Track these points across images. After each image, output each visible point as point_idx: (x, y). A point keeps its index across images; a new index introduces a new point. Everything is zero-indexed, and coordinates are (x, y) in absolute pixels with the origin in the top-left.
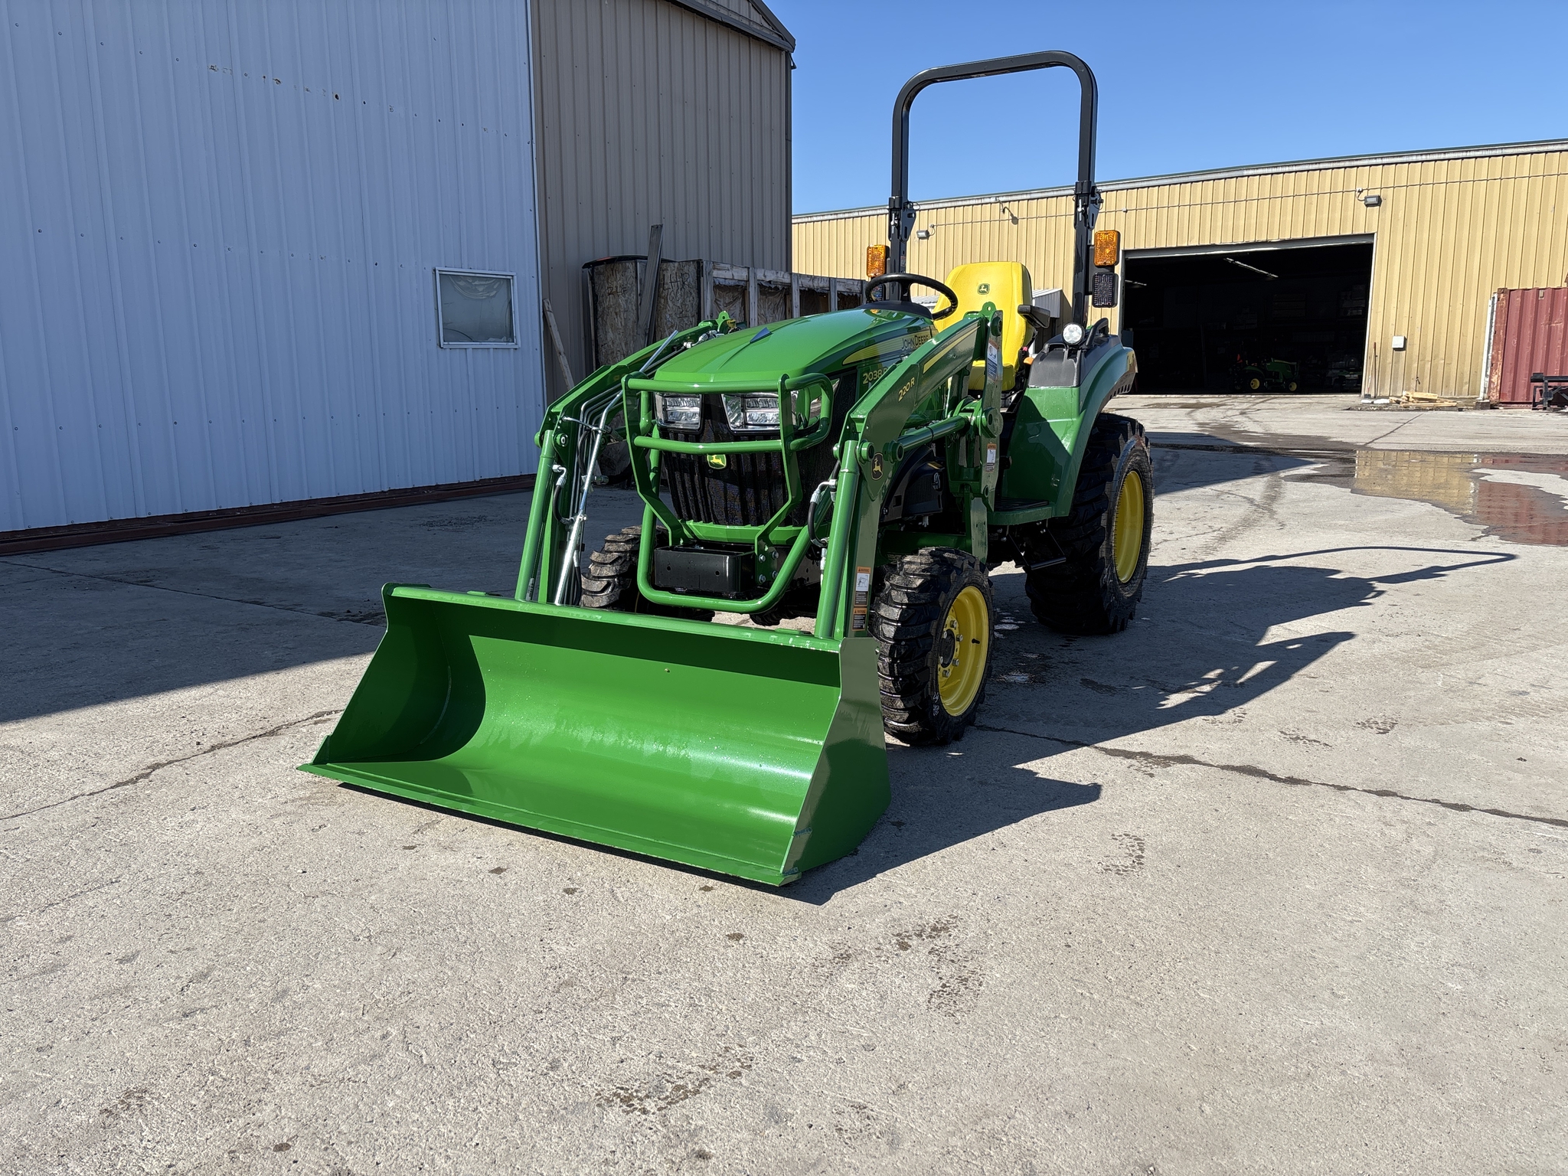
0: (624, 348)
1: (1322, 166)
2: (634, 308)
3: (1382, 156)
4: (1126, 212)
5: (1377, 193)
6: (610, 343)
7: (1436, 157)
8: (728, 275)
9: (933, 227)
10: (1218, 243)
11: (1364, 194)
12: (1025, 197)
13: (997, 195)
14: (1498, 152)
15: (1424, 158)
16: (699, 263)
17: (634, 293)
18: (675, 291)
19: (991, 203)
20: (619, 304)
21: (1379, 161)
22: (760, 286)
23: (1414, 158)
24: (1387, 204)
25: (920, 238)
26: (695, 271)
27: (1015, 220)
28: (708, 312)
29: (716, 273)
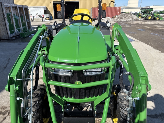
8: (7, 5)
16: (1, 3)
28: (4, 11)
29: (4, 5)
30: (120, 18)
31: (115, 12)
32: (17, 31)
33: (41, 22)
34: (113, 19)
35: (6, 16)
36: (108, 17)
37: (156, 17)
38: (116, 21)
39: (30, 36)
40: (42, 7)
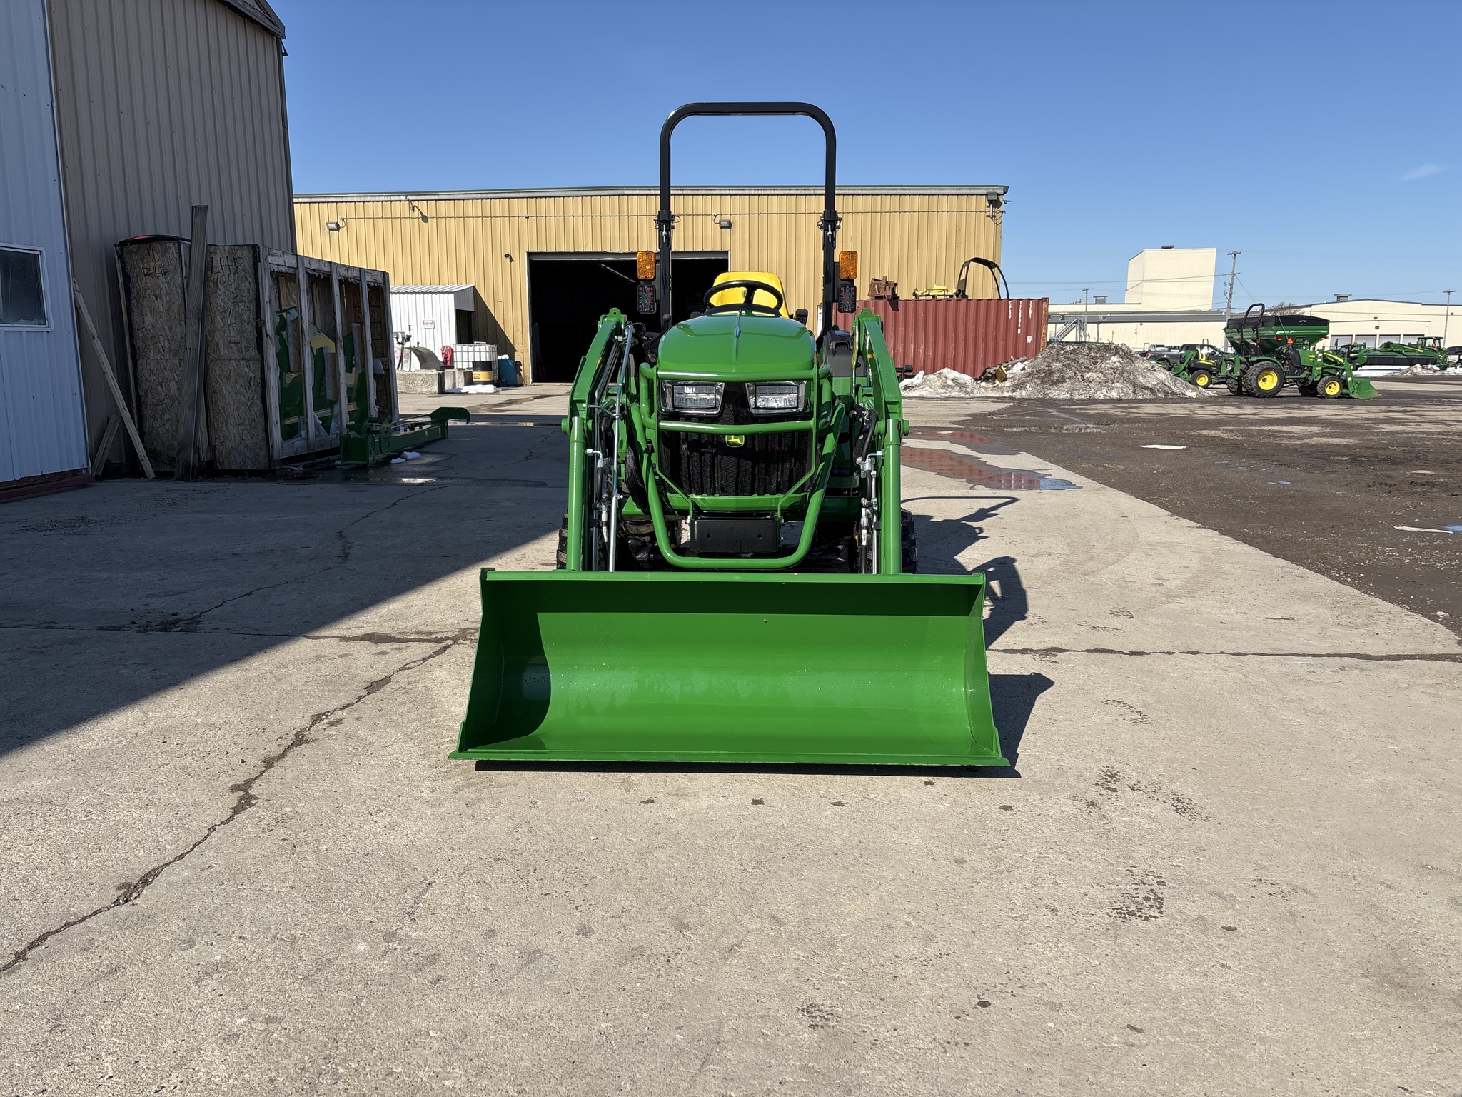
0: (168, 333)
1: (685, 192)
2: (179, 291)
3: (730, 188)
4: (528, 218)
5: (728, 218)
6: (150, 327)
7: (768, 192)
8: (280, 261)
9: (343, 219)
10: (608, 251)
11: (718, 218)
12: (433, 197)
13: (407, 194)
14: (812, 192)
15: (760, 192)
16: (255, 248)
17: (179, 275)
18: (227, 275)
19: (400, 201)
20: (159, 286)
21: (727, 192)
22: (309, 275)
23: (753, 192)
24: (736, 226)
25: (330, 230)
26: (251, 256)
27: (425, 219)
28: (267, 299)
29: (270, 259)
30: (1043, 381)
31: (1006, 339)
32: (316, 424)
33: (432, 395)
34: (986, 389)
35: (269, 328)
36: (946, 371)
37: (1315, 375)
38: (1011, 399)
39: (399, 460)
40: (440, 288)
